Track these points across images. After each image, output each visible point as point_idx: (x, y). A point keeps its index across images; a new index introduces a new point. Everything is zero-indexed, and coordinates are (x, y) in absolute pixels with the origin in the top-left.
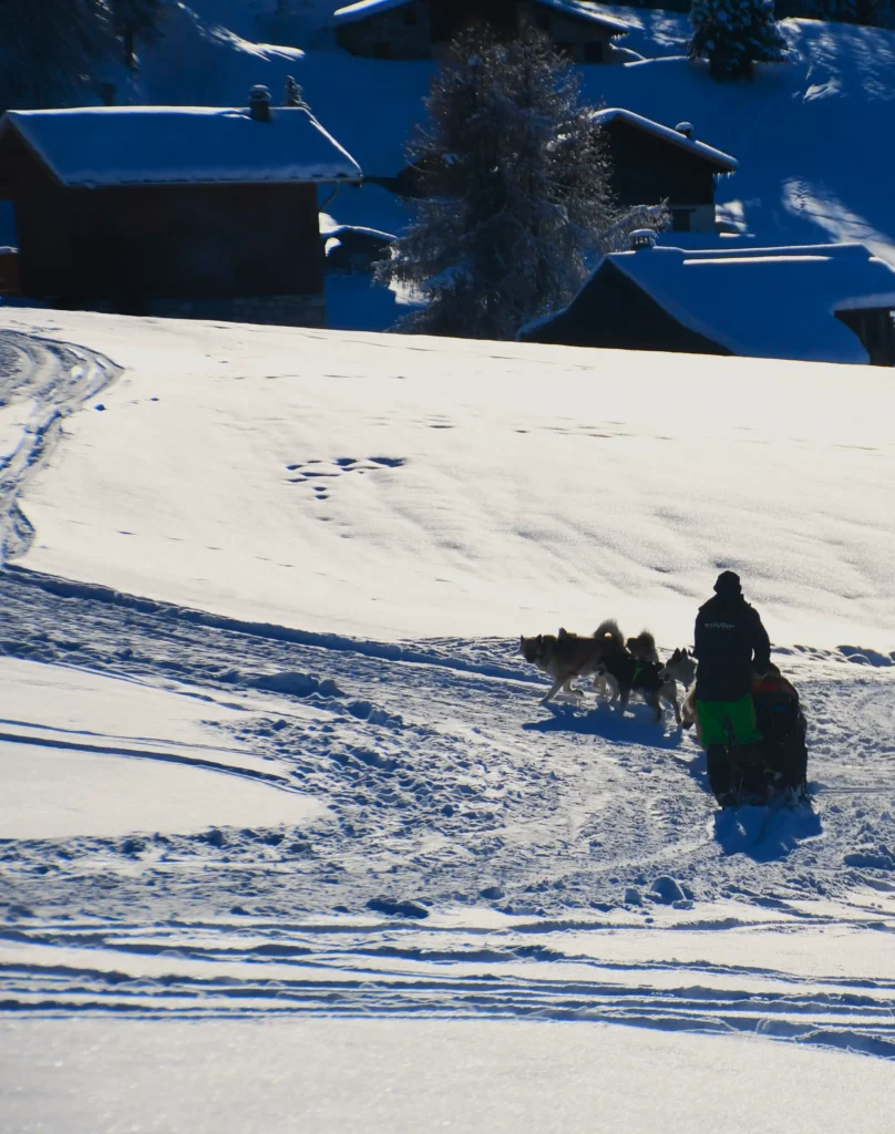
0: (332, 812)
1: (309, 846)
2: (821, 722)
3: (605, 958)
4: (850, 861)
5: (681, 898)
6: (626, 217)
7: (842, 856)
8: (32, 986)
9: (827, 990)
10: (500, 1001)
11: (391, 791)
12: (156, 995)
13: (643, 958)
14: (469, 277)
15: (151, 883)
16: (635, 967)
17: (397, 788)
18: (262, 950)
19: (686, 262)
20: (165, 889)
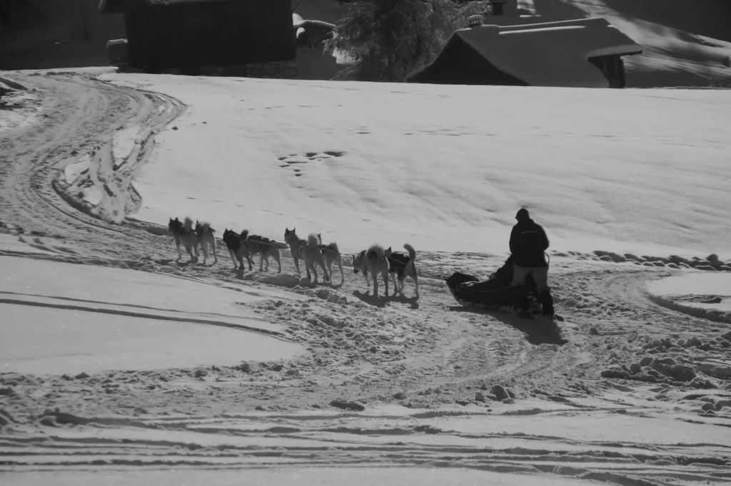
0: (309, 352)
1: (297, 371)
2: (585, 295)
3: (465, 431)
4: (605, 375)
5: (507, 397)
6: (466, 8)
7: (600, 372)
8: (149, 452)
9: (594, 449)
10: (407, 457)
11: (341, 339)
12: (216, 456)
13: (487, 432)
14: (377, 47)
15: (211, 394)
16: (482, 437)
17: (345, 338)
18: (273, 430)
19: (501, 33)
20: (219, 397)
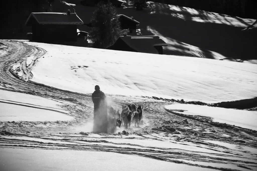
0: (75, 119)
1: (71, 124)
2: (149, 108)
3: (114, 142)
4: (153, 129)
5: (126, 134)
6: (123, 31)
7: (151, 128)
8: (29, 144)
9: (148, 149)
10: (98, 148)
11: (84, 116)
12: (47, 146)
13: (120, 143)
14: (99, 39)
15: (48, 129)
16: (119, 144)
17: (85, 116)
18: (63, 139)
19: (132, 38)
20: (50, 130)
